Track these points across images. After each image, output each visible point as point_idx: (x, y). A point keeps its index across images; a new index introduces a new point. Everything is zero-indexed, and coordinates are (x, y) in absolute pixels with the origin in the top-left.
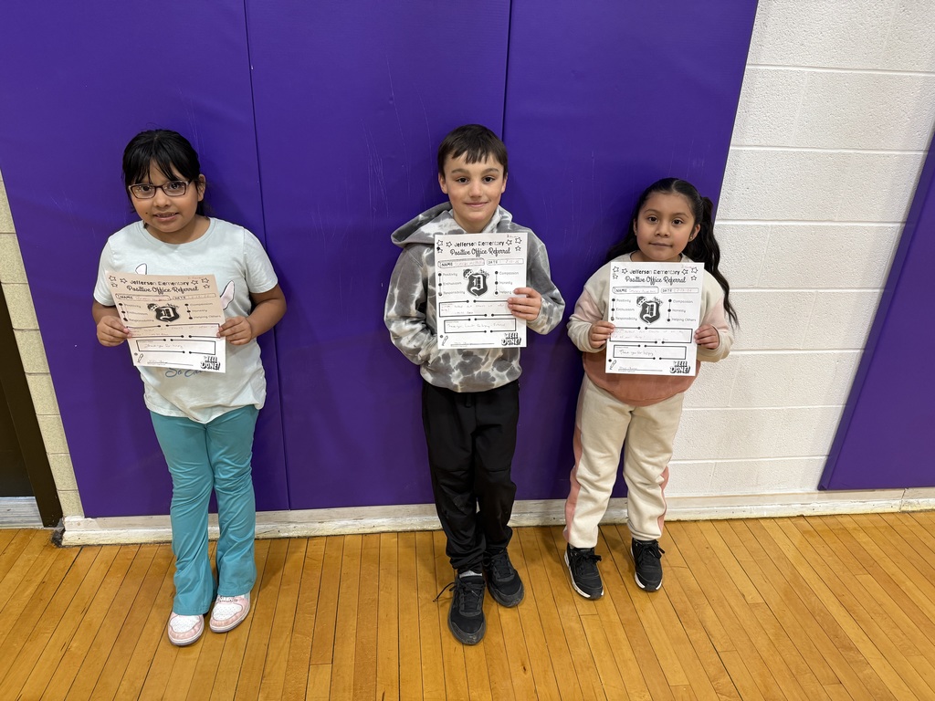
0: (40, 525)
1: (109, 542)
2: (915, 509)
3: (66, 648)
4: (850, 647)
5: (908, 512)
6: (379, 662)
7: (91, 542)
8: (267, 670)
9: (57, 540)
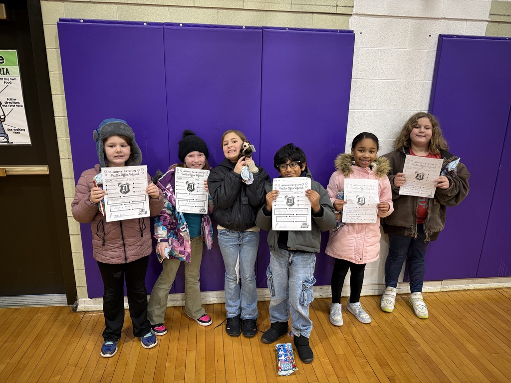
1: (97, 310)
2: (447, 290)
3: (84, 348)
4: (413, 340)
5: (444, 292)
6: (215, 349)
7: (89, 310)
8: (169, 353)
9: (75, 310)
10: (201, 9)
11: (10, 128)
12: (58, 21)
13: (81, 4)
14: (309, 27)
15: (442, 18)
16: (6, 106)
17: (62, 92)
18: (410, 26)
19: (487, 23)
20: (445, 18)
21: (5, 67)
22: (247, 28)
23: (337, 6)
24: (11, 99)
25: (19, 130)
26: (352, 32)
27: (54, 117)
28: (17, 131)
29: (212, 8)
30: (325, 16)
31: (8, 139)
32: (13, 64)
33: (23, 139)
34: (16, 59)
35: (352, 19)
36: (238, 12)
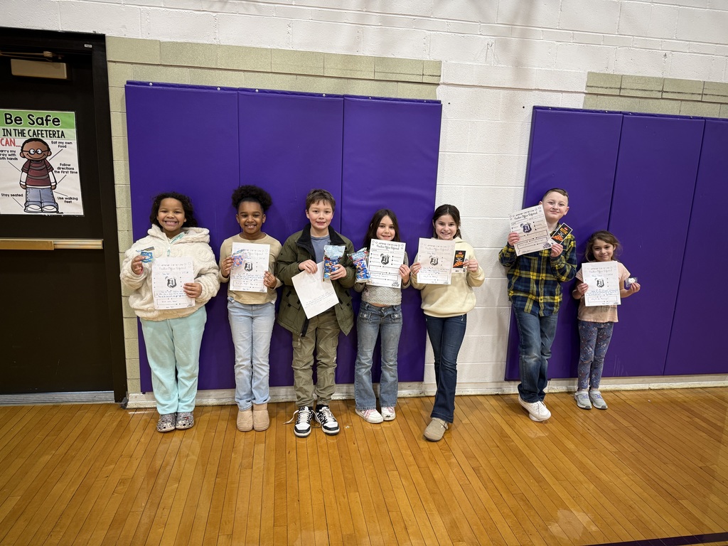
0: (114, 402)
1: (150, 407)
2: (556, 391)
3: (139, 441)
5: (552, 393)
7: (141, 406)
9: (124, 407)
10: (278, 75)
11: (61, 196)
12: (126, 83)
13: (151, 66)
14: (393, 96)
15: (536, 90)
16: (59, 172)
17: (125, 158)
18: (501, 96)
19: (584, 95)
20: (539, 90)
21: (61, 130)
22: (328, 96)
23: (423, 75)
24: (64, 165)
25: (71, 198)
26: (439, 102)
27: (114, 184)
28: (68, 200)
29: (290, 74)
30: (411, 85)
31: (57, 209)
32: (69, 126)
33: (75, 208)
34: (73, 121)
35: (439, 88)
36: (318, 78)
